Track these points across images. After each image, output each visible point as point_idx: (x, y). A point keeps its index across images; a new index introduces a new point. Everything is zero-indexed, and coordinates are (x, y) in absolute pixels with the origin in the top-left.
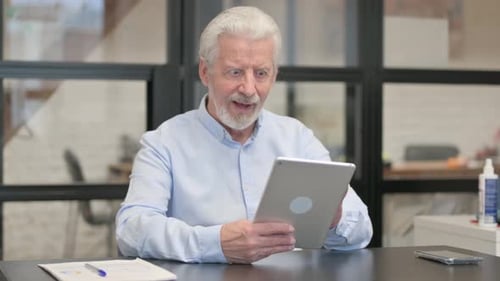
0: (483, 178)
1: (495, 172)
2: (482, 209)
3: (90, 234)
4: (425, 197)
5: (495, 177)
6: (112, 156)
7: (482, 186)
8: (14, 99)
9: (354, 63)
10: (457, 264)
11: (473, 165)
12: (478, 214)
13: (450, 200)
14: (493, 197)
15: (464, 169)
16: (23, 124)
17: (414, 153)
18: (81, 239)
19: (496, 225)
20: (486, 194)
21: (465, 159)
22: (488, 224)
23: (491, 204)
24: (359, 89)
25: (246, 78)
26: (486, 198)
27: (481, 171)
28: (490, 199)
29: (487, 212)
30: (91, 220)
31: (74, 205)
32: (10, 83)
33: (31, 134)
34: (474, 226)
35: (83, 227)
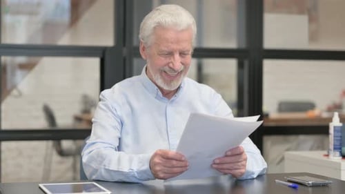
0: (332, 126)
1: (341, 121)
2: (332, 147)
3: (61, 163)
4: (292, 138)
5: (341, 125)
6: (76, 109)
7: (332, 131)
8: (9, 70)
9: (243, 46)
10: (314, 186)
11: (325, 115)
12: (329, 150)
13: (309, 140)
14: (339, 138)
15: (319, 118)
16: (14, 87)
17: (284, 107)
18: (54, 166)
19: (341, 158)
20: (334, 137)
21: (319, 111)
22: (335, 157)
23: (338, 143)
24: (246, 63)
25: (174, 58)
26: (334, 140)
27: (330, 120)
28: (337, 140)
29: (335, 149)
30: (62, 153)
31: (50, 143)
32: (6, 59)
33: (20, 94)
34: (325, 158)
35: (56, 158)
